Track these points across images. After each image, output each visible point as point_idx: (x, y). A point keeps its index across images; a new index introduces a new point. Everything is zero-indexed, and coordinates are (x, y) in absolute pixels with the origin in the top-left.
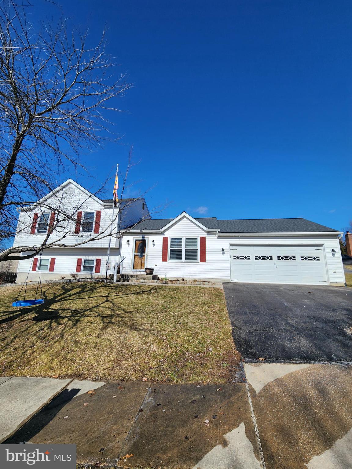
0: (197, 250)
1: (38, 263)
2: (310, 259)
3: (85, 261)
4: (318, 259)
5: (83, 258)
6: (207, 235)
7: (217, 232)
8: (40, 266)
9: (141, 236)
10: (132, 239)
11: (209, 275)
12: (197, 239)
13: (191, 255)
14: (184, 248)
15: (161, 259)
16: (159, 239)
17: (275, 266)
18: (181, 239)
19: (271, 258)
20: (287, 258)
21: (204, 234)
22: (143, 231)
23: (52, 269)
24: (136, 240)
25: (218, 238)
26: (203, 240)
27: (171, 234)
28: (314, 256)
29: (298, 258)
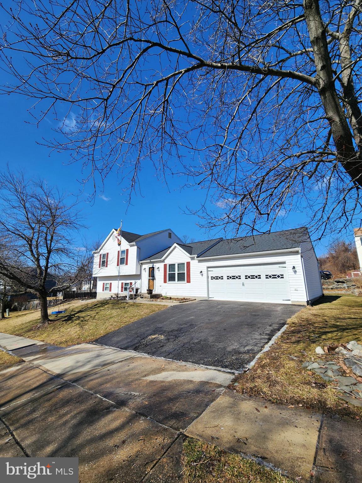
0: (185, 273)
1: (105, 287)
2: (274, 276)
3: (125, 284)
4: (281, 276)
5: (124, 282)
6: (191, 260)
7: (196, 257)
8: (106, 288)
9: (152, 265)
10: (147, 267)
11: (188, 293)
12: (184, 264)
13: (181, 277)
14: (176, 272)
15: (163, 281)
16: (161, 266)
17: (243, 285)
18: (175, 264)
19: (239, 277)
20: (253, 277)
21: (189, 260)
22: (152, 261)
23: (110, 291)
24: (150, 268)
25: (198, 262)
26: (188, 264)
27: (168, 261)
28: (278, 274)
29: (263, 277)
